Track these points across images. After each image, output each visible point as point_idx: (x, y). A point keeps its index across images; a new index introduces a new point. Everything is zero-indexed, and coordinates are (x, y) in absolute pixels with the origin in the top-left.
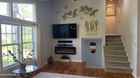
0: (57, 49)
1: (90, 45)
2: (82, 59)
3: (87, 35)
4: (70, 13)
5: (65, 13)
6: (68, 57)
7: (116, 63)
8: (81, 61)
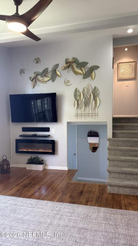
0: (19, 144)
1: (88, 136)
2: (68, 165)
3: (77, 115)
4: (45, 73)
5: (35, 73)
6: (40, 160)
7: (129, 174)
8: (66, 168)
